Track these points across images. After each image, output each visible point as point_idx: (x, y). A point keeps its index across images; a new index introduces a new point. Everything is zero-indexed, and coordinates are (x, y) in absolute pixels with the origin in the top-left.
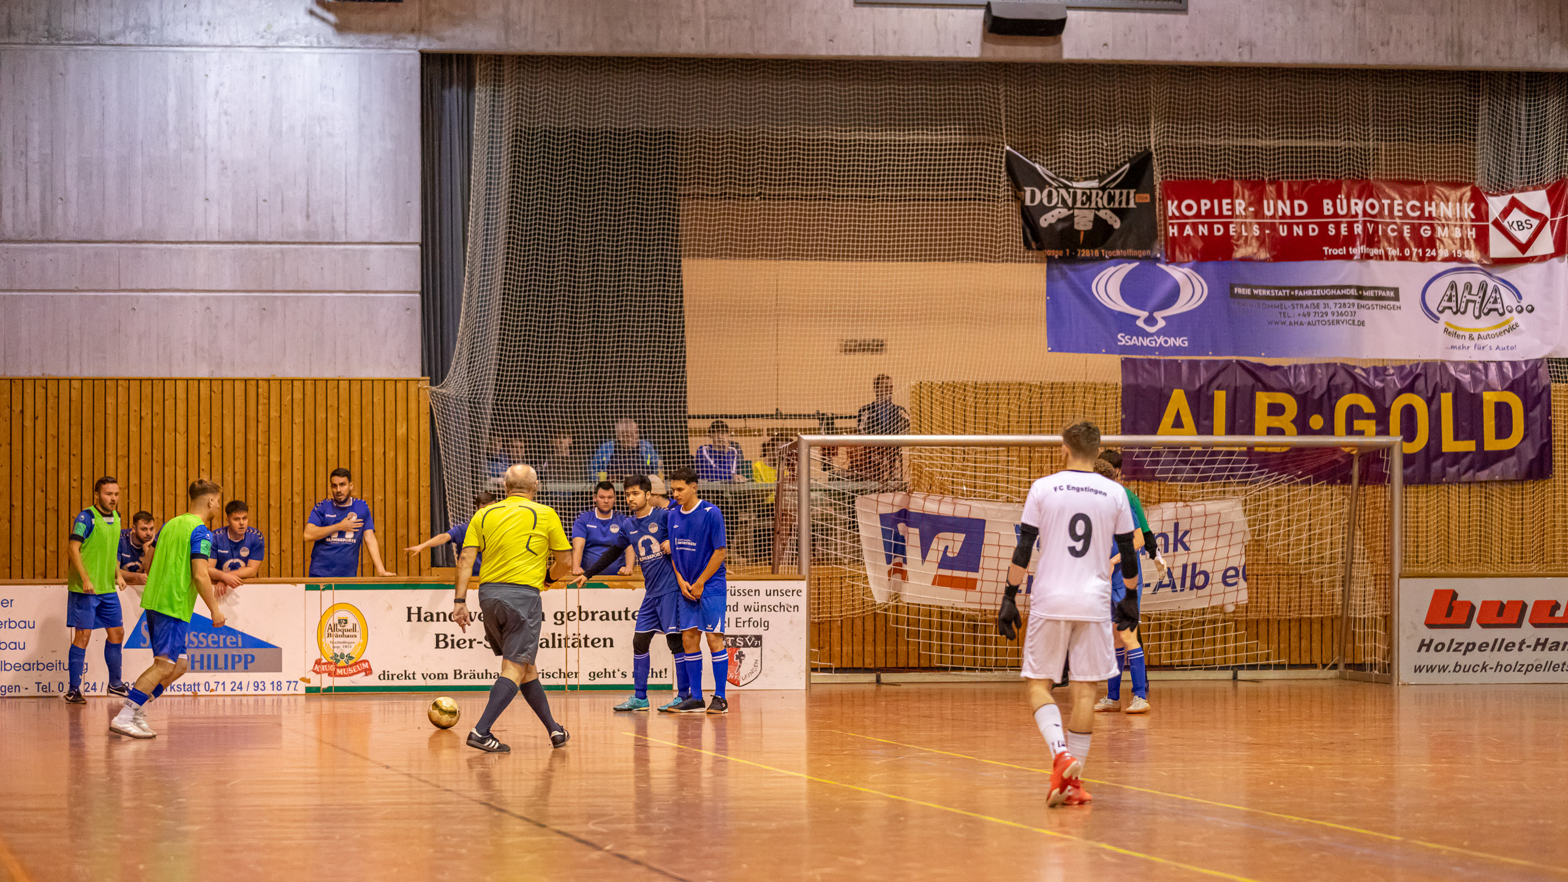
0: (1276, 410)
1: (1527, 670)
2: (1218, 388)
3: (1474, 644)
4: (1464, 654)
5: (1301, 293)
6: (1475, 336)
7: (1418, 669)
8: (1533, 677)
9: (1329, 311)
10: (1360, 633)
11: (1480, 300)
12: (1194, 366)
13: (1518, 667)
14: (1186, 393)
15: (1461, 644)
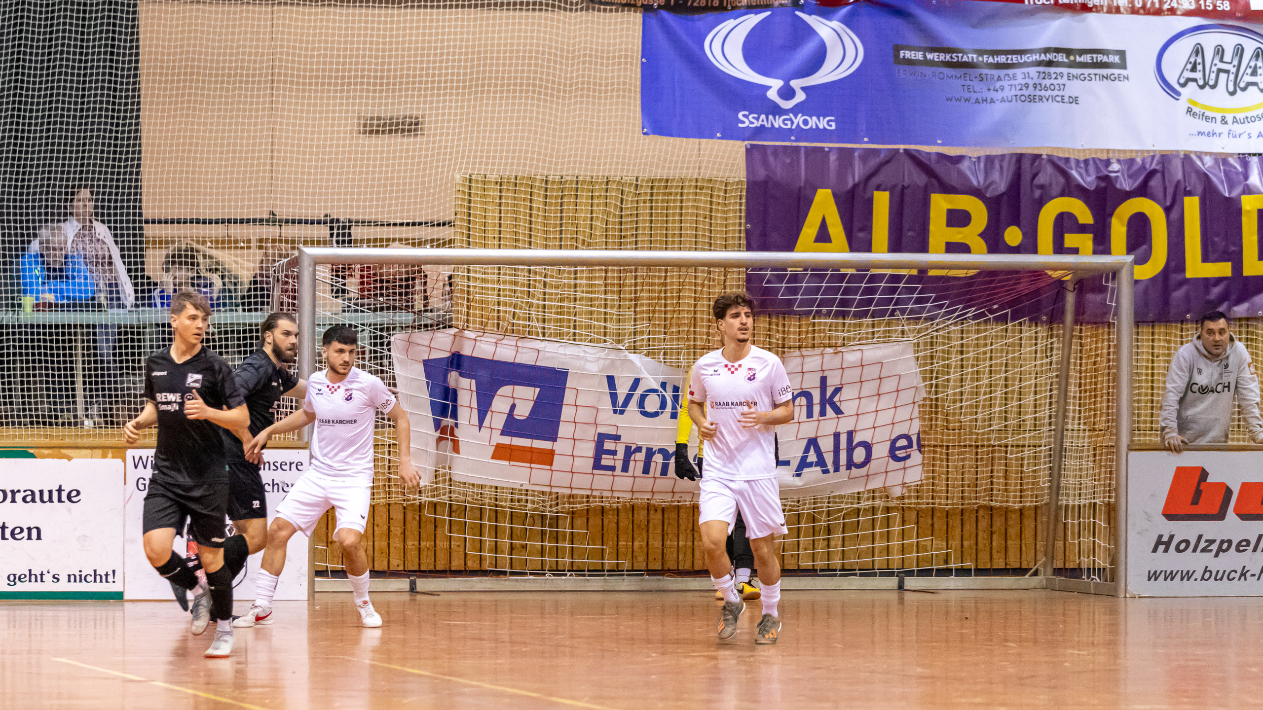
2: (878, 188)
4: (1217, 555)
5: (991, 60)
6: (1229, 118)
7: (1153, 576)
9: (1030, 84)
10: (1073, 525)
11: (1234, 70)
12: (846, 156)
14: (835, 195)
15: (1211, 542)
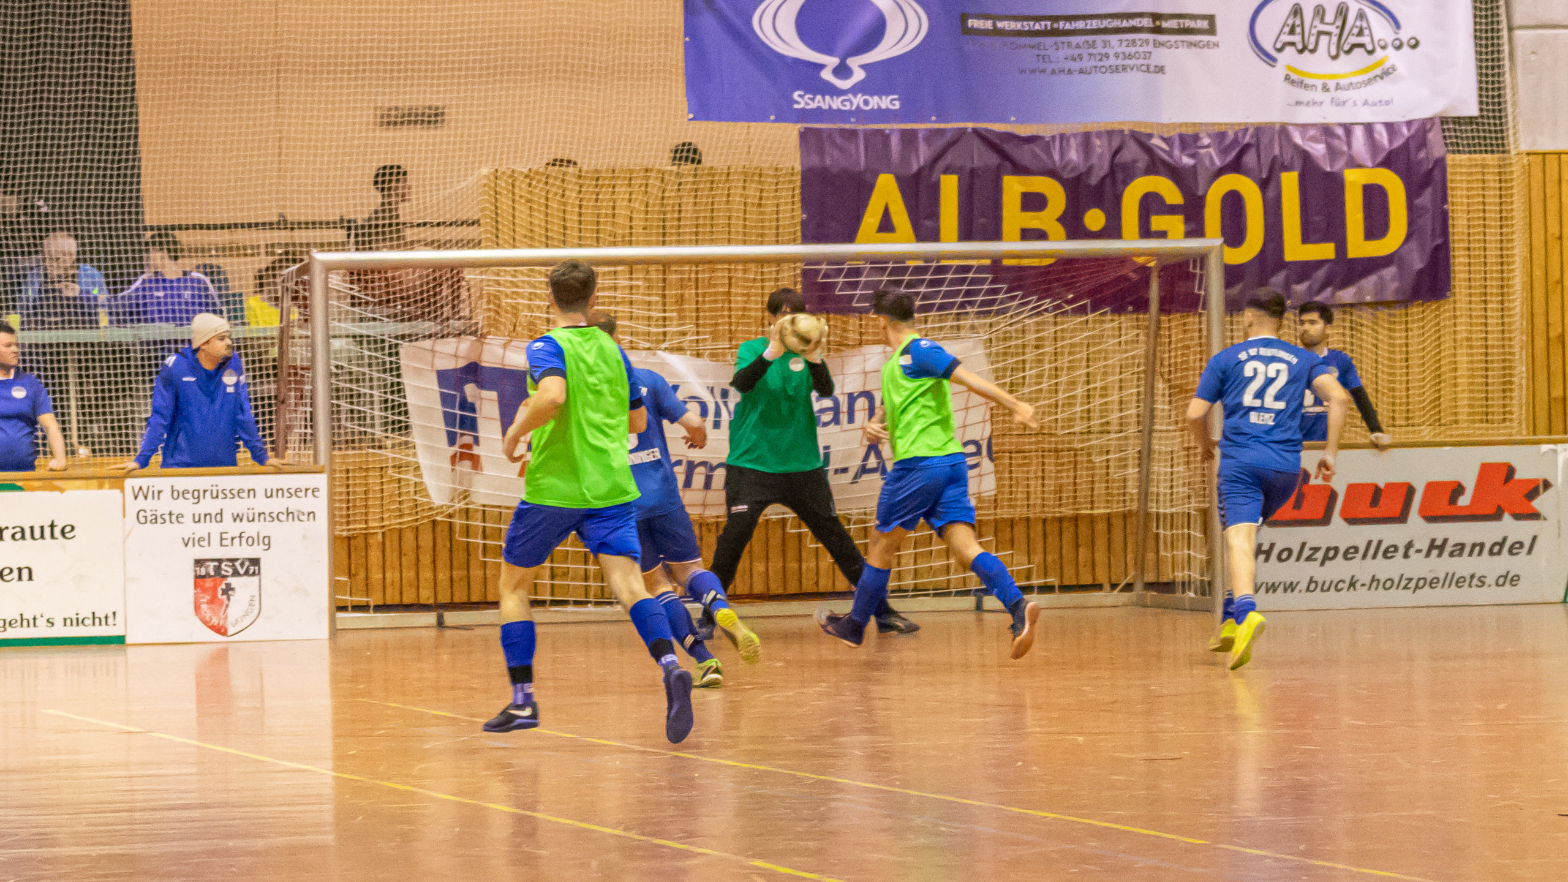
0: (1033, 202)
1: (1417, 587)
2: (946, 172)
3: (1336, 549)
4: (1322, 564)
5: (1067, 26)
6: (1332, 84)
8: (1426, 595)
9: (1111, 52)
10: (1166, 536)
11: (1337, 31)
12: (909, 138)
13: (1404, 582)
14: (898, 180)
15: (1316, 550)
